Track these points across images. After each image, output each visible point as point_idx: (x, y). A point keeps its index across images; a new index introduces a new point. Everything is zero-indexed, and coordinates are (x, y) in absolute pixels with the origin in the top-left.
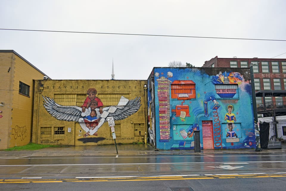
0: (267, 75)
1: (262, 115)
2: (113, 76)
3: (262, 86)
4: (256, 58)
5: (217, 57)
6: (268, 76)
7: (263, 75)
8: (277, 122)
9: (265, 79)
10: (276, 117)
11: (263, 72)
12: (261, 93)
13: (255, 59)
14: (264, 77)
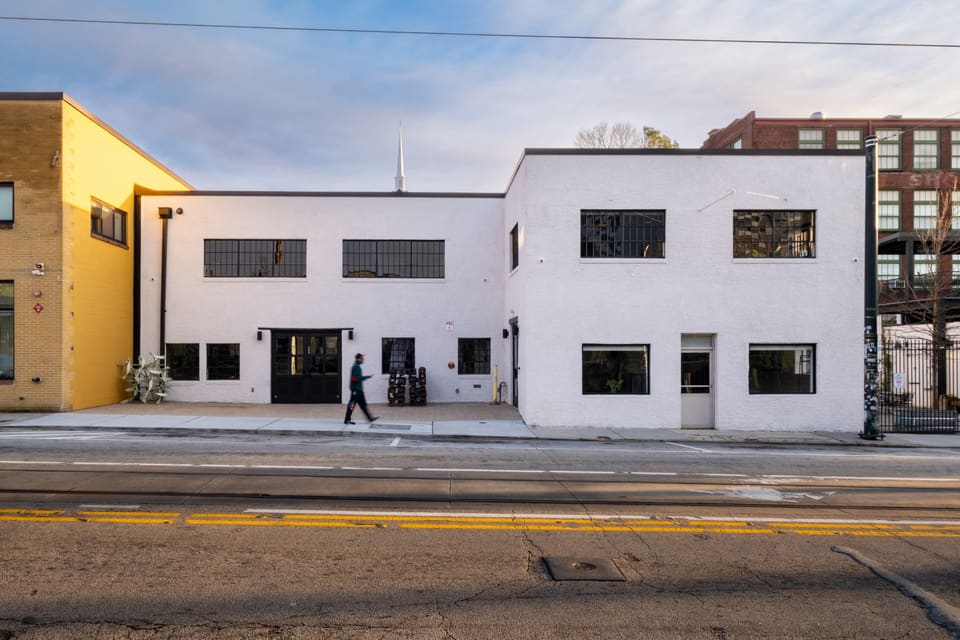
0: (928, 177)
1: (899, 318)
2: (399, 180)
3: (907, 216)
4: (897, 117)
5: (753, 113)
6: (932, 182)
7: (913, 177)
8: (949, 344)
9: (922, 193)
10: (949, 325)
11: (916, 166)
12: (901, 242)
13: (891, 123)
14: (917, 184)
